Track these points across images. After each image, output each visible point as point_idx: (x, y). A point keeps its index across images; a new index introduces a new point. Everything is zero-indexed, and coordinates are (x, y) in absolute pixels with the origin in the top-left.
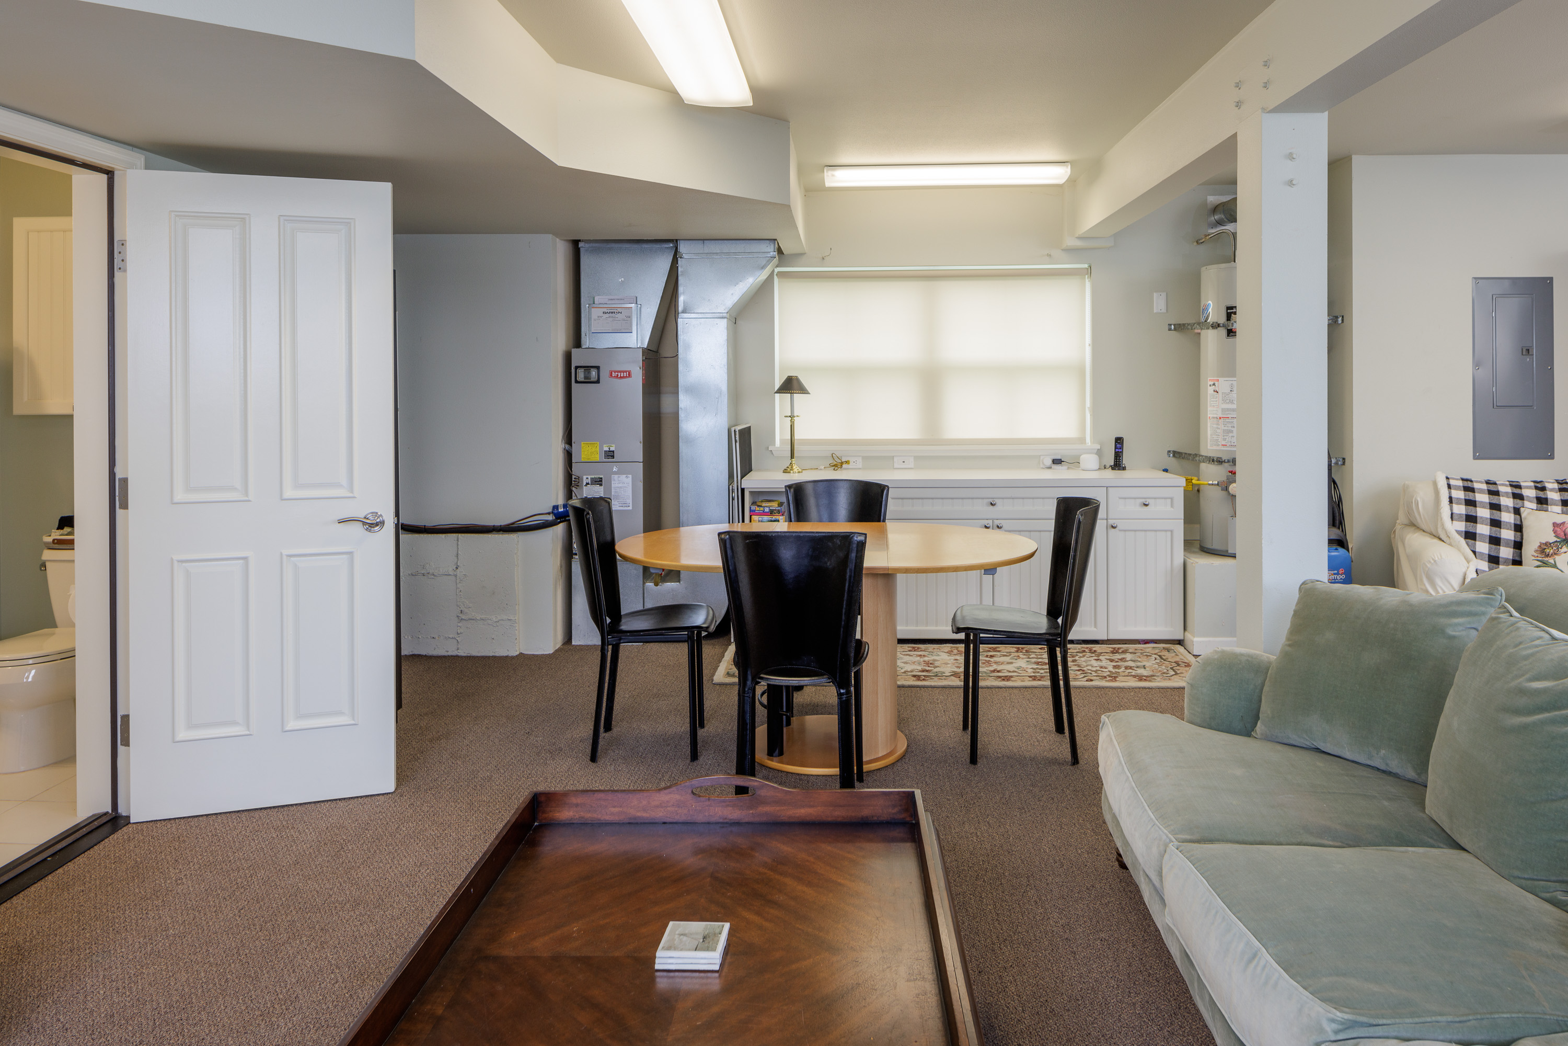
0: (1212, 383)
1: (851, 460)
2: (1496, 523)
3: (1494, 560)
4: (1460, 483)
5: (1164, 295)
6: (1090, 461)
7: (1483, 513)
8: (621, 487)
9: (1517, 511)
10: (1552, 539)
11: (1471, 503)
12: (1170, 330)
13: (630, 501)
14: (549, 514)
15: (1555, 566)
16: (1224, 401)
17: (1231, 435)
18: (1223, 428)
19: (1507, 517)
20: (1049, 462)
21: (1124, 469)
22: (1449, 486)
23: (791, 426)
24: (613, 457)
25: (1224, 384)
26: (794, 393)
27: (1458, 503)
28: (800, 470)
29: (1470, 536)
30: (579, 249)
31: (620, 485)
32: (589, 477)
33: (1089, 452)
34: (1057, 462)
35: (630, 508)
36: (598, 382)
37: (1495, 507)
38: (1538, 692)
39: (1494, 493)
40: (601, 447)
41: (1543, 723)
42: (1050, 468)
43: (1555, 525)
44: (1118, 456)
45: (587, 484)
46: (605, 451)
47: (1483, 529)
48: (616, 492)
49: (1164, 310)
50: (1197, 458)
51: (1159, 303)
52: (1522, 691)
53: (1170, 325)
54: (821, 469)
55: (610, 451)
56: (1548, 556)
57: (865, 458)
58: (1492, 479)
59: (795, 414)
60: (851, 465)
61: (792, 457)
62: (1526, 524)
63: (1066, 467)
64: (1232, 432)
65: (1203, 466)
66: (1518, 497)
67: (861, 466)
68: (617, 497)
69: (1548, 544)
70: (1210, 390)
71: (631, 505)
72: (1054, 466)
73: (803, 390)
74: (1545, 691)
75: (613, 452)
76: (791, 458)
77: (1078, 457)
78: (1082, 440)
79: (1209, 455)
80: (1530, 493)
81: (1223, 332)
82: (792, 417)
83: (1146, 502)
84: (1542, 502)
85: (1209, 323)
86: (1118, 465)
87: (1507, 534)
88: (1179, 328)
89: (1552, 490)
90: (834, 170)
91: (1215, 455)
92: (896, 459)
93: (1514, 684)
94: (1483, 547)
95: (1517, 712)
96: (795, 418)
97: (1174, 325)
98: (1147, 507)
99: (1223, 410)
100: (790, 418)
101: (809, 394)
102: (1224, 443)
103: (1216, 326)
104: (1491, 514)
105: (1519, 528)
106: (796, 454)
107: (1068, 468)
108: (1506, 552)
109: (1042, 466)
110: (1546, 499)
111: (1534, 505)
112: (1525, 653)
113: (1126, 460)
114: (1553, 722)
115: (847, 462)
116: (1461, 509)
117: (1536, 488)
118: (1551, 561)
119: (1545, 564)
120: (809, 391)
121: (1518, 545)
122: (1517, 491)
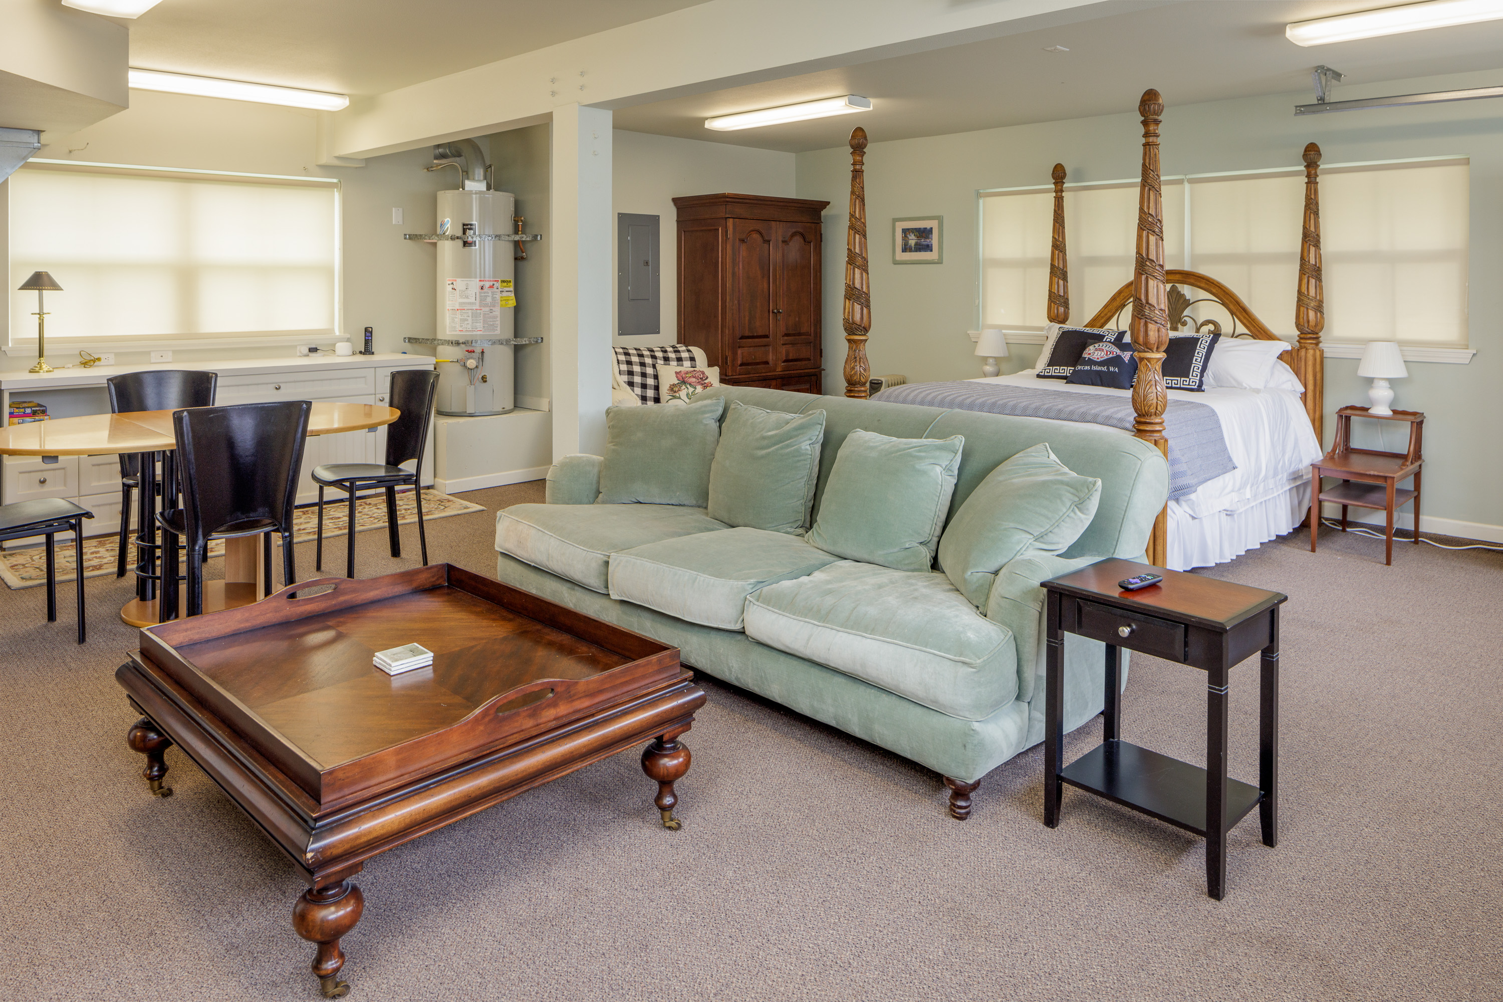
0: (450, 282)
1: (103, 357)
2: (644, 375)
3: (644, 398)
4: (621, 350)
5: (401, 210)
6: (343, 348)
7: (637, 369)
9: (654, 366)
10: (676, 382)
11: (629, 363)
12: (405, 238)
15: (680, 398)
16: (461, 296)
17: (466, 322)
18: (460, 317)
19: (650, 371)
20: (306, 351)
21: (373, 353)
22: (616, 353)
23: (40, 324)
25: (460, 284)
26: (42, 289)
27: (622, 364)
28: (47, 370)
29: (631, 384)
33: (341, 340)
34: (313, 350)
37: (643, 364)
38: (772, 436)
39: (641, 356)
41: (777, 450)
42: (307, 356)
43: (676, 373)
44: (368, 342)
47: (637, 379)
49: (401, 223)
50: (436, 342)
51: (396, 216)
52: (764, 438)
53: (405, 235)
54: (72, 368)
56: (675, 392)
57: (114, 355)
58: (637, 347)
59: (45, 311)
60: (102, 362)
61: (41, 355)
62: (660, 374)
63: (321, 354)
64: (467, 320)
65: (440, 348)
66: (654, 357)
67: (112, 363)
69: (674, 385)
70: (449, 288)
72: (311, 354)
73: (55, 286)
74: (776, 435)
76: (40, 357)
77: (331, 345)
78: (332, 330)
79: (447, 338)
80: (659, 354)
81: (460, 243)
82: (41, 314)
84: (666, 359)
85: (448, 235)
86: (368, 350)
87: (650, 381)
88: (412, 237)
89: (670, 352)
91: (454, 339)
92: (153, 354)
93: (758, 436)
94: (638, 390)
95: (762, 448)
96: (44, 316)
97: (409, 235)
99: (461, 304)
100: (38, 316)
101: (64, 290)
102: (461, 329)
103: (453, 238)
104: (641, 369)
105: (656, 377)
106: (45, 353)
107: (323, 356)
108: (650, 393)
109: (298, 354)
110: (668, 358)
111: (662, 362)
112: (759, 420)
113: (375, 347)
114: (782, 448)
115: (99, 359)
116: (624, 367)
117: (662, 351)
118: (678, 395)
119: (674, 397)
120: (62, 287)
121: (657, 388)
122: (653, 354)
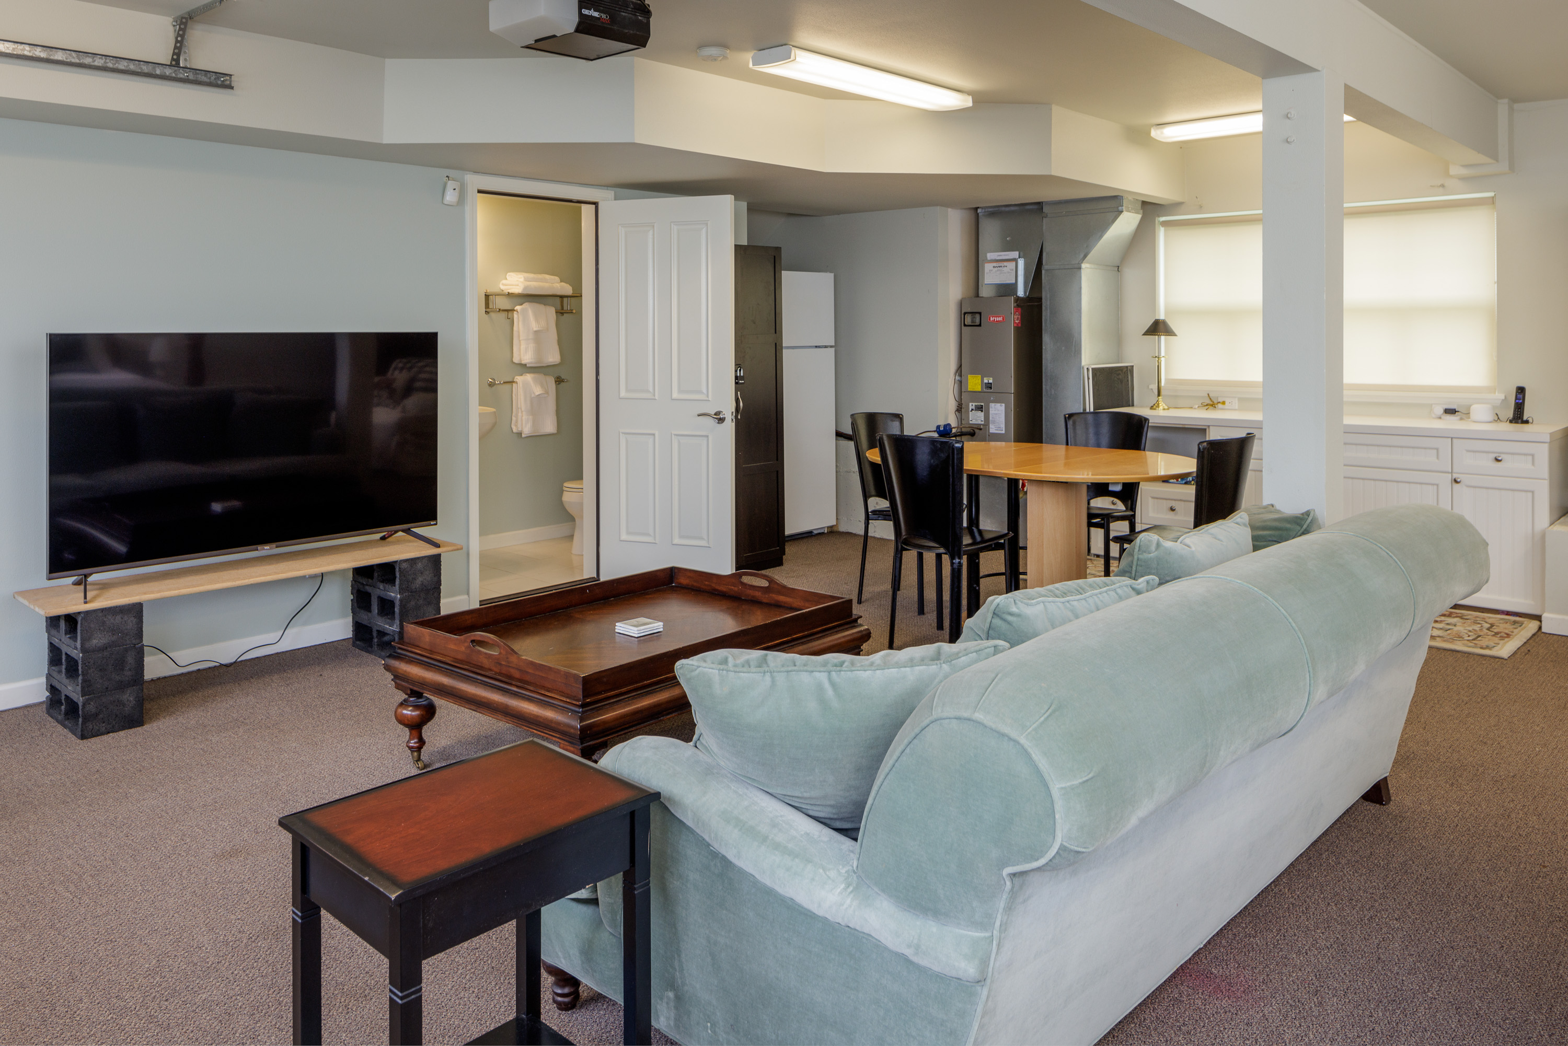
1: (1227, 400)
6: (1481, 413)
8: (996, 414)
13: (1003, 426)
14: (935, 431)
20: (1441, 411)
21: (1527, 422)
23: (1158, 365)
24: (991, 388)
26: (1159, 334)
28: (1166, 407)
30: (978, 214)
31: (996, 412)
32: (974, 404)
33: (1481, 401)
34: (1450, 411)
35: (1003, 432)
36: (980, 325)
40: (982, 380)
42: (1440, 418)
44: (1519, 407)
45: (972, 410)
46: (986, 383)
48: (992, 418)
54: (1195, 408)
55: (989, 383)
57: (1240, 400)
60: (1228, 405)
61: (1159, 395)
63: (1458, 417)
67: (1237, 408)
68: (994, 422)
71: (1004, 429)
72: (1444, 416)
73: (1169, 332)
75: (991, 384)
77: (1469, 407)
82: (1158, 357)
83: (1499, 457)
86: (1518, 417)
90: (1163, 128)
96: (1161, 359)
98: (1500, 463)
100: (1156, 359)
101: (1176, 335)
106: (1163, 393)
107: (1461, 419)
109: (1431, 414)
113: (1525, 412)
115: (1224, 403)
120: (1177, 334)
